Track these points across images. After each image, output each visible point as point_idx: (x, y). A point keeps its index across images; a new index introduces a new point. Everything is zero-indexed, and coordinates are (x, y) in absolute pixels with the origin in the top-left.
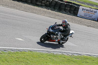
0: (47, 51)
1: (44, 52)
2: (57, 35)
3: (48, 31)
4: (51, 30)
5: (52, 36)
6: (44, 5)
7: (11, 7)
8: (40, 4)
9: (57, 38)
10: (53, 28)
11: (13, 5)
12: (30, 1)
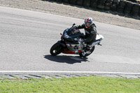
0: (116, 74)
1: (112, 76)
2: (76, 42)
3: (63, 38)
4: (67, 36)
5: (69, 45)
6: (108, 8)
7: (62, 14)
8: (103, 7)
9: (76, 48)
10: (69, 32)
11: (64, 11)
12: (88, 4)
